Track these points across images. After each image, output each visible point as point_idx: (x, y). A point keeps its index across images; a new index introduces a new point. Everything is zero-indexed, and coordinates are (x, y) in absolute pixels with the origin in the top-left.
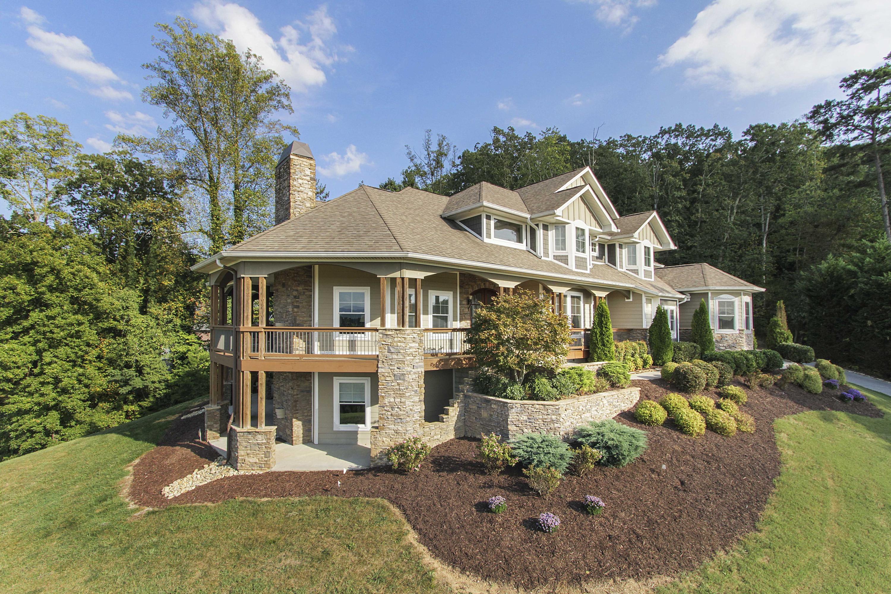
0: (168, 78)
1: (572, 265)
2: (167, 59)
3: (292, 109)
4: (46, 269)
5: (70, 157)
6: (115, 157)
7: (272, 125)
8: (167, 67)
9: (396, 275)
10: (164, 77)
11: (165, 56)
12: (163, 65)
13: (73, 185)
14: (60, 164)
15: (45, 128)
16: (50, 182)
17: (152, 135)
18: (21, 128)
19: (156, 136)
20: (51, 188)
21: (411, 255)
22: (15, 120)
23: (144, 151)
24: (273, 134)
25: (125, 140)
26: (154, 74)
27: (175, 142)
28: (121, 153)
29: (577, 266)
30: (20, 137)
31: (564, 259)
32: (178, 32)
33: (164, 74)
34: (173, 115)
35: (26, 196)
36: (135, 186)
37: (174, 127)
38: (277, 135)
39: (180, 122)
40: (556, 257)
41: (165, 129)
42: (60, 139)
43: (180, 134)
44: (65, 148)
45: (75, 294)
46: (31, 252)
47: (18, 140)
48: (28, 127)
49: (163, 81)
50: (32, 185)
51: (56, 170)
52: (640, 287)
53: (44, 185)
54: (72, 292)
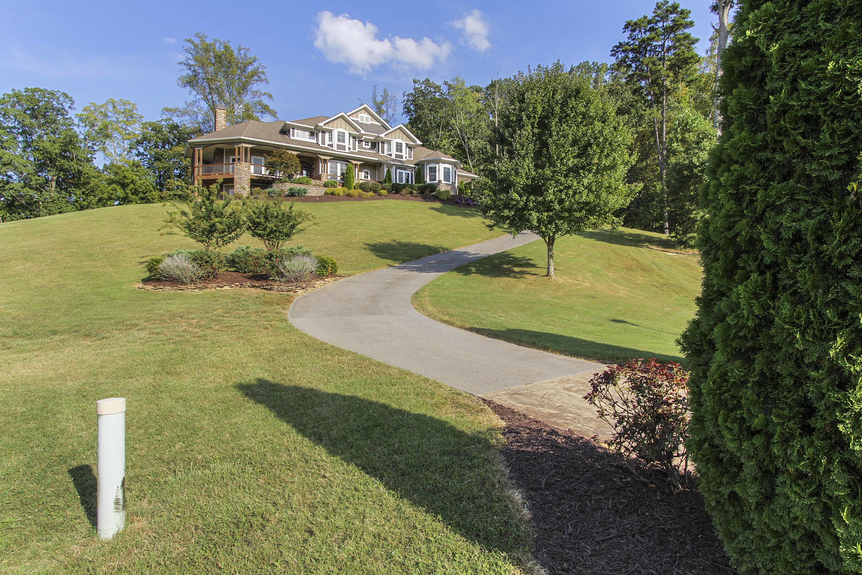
0: (192, 69)
1: (335, 148)
2: (191, 58)
3: (267, 81)
4: (130, 180)
5: (137, 125)
6: (163, 123)
7: (255, 94)
8: (192, 63)
9: (240, 145)
10: (190, 69)
11: (190, 56)
12: (189, 61)
13: (138, 143)
14: (131, 130)
15: (123, 107)
16: (126, 142)
17: (182, 106)
18: (110, 108)
19: (185, 106)
20: (126, 146)
21: (242, 137)
22: (107, 104)
23: (178, 116)
24: (257, 99)
25: (167, 110)
26: (185, 67)
27: (195, 109)
28: (166, 120)
29: (338, 148)
30: (109, 114)
31: (331, 145)
32: (197, 41)
33: (189, 66)
34: (194, 93)
35: (113, 152)
36: (174, 141)
37: (195, 100)
38: (258, 99)
39: (199, 97)
40: (328, 145)
41: (189, 101)
42: (132, 113)
43: (198, 104)
44: (134, 119)
45: (142, 196)
46: (123, 172)
47: (108, 117)
48: (114, 107)
49: (189, 72)
50: (116, 145)
51: (129, 134)
52: (381, 160)
53: (122, 144)
54: (141, 195)
